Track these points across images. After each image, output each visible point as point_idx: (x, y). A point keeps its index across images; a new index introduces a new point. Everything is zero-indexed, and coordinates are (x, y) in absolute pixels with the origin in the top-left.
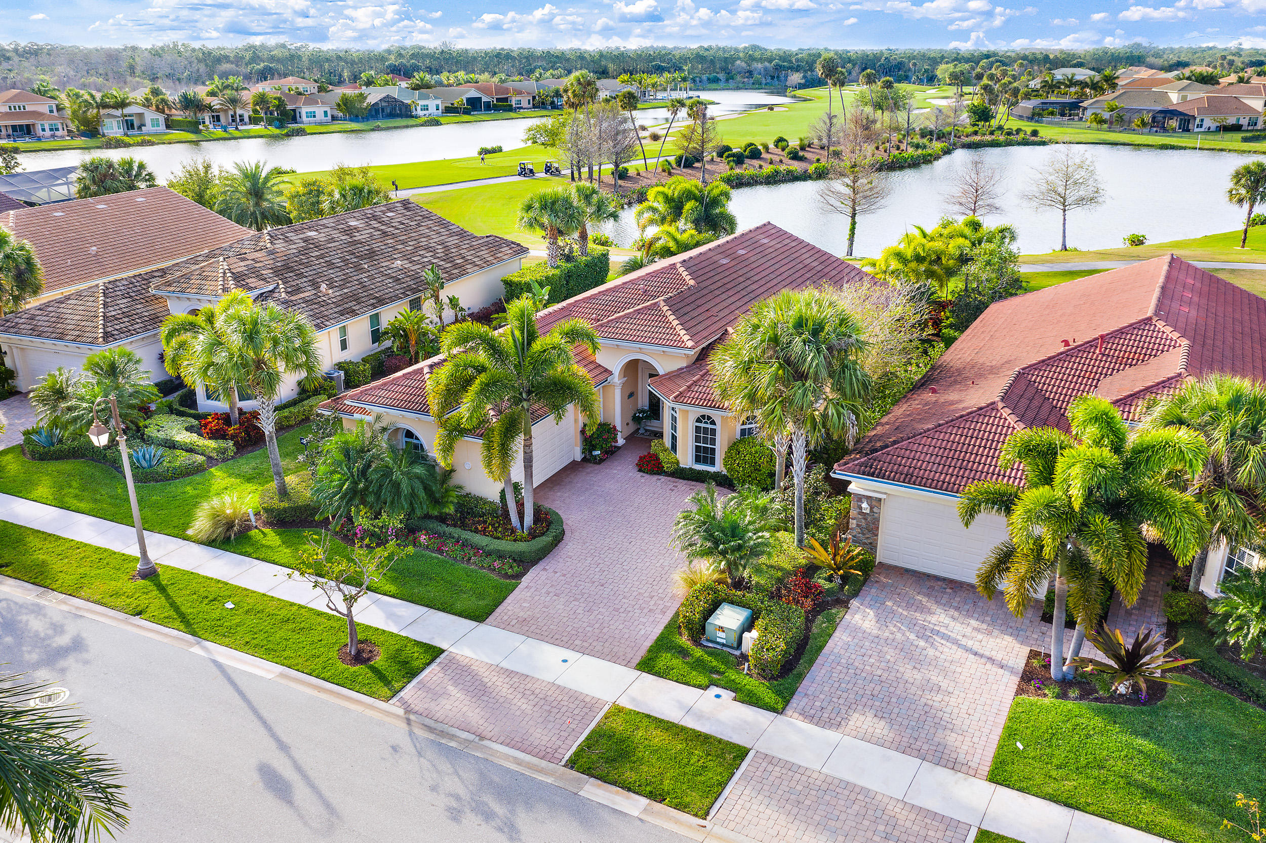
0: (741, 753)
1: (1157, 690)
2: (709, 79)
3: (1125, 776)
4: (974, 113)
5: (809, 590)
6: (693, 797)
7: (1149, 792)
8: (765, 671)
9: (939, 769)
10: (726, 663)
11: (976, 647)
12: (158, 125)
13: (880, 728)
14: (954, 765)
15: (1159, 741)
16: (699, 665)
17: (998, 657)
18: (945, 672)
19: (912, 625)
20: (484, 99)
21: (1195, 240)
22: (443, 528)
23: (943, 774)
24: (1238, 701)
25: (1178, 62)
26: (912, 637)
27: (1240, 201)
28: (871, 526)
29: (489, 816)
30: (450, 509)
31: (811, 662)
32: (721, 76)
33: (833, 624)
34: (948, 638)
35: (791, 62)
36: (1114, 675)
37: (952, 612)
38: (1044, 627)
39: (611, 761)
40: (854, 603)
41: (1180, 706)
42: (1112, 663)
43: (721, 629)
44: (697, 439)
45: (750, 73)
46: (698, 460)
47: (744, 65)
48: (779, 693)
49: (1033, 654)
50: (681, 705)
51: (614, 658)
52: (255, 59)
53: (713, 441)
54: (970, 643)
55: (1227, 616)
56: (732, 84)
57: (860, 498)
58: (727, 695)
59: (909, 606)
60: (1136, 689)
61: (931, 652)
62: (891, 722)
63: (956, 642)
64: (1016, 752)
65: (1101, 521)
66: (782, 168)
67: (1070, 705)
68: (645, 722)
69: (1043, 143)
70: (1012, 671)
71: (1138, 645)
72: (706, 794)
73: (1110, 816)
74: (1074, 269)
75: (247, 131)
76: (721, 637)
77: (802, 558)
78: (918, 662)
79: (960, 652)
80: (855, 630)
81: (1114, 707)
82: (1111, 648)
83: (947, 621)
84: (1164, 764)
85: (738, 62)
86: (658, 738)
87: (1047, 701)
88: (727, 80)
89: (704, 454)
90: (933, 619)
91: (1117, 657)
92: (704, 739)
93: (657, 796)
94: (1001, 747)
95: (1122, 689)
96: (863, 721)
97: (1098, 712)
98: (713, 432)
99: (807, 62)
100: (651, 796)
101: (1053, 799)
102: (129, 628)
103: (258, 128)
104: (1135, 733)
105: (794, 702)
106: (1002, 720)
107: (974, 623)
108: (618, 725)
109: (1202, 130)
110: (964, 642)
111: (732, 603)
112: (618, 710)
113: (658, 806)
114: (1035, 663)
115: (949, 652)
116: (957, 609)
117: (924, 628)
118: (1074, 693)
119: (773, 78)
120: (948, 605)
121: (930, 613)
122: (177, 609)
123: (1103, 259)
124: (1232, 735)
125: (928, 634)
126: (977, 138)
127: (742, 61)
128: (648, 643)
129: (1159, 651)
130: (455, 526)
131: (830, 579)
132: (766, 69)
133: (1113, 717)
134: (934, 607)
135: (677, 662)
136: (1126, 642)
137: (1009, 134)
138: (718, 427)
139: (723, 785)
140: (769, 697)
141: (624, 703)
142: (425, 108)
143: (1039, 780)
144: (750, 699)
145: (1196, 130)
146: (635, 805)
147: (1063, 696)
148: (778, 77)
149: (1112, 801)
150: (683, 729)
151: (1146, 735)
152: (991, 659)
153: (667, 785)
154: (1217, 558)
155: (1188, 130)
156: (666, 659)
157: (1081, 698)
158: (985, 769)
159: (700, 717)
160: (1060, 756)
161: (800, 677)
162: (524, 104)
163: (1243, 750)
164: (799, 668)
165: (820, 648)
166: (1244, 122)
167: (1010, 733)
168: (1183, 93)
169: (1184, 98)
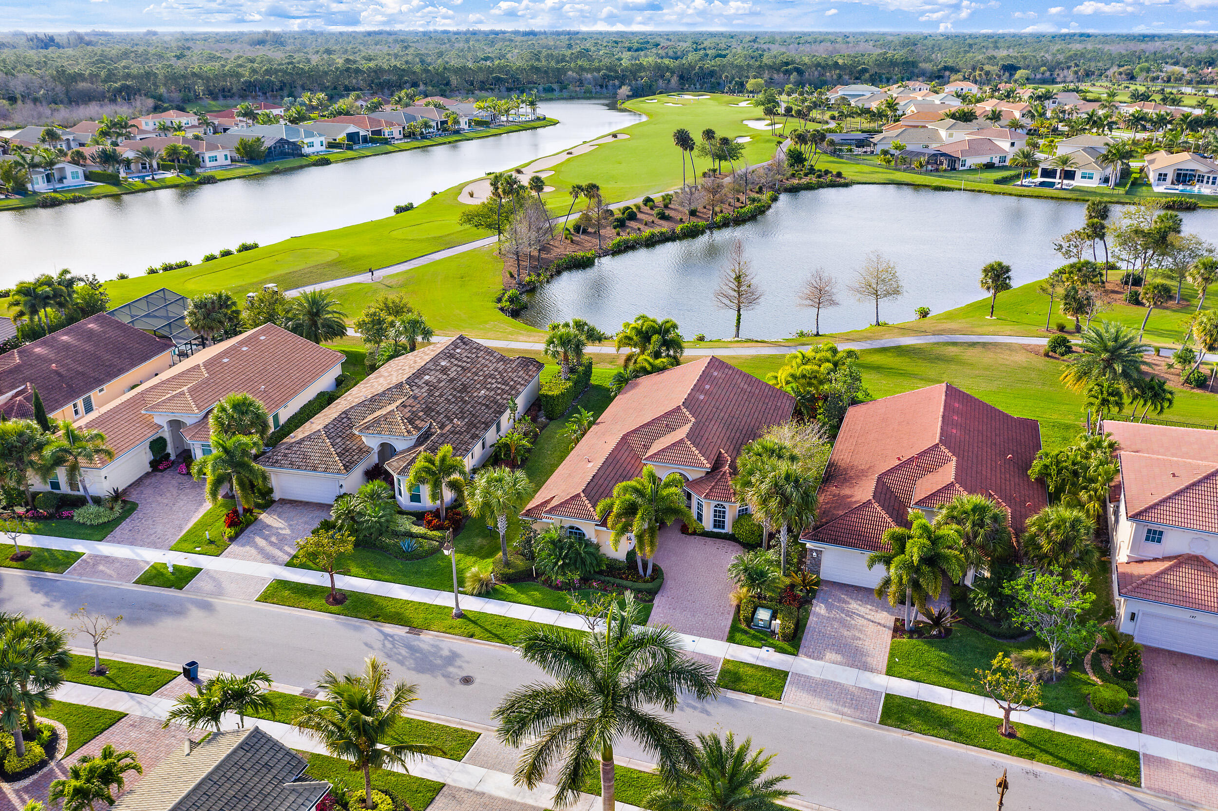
0: (786, 674)
1: (948, 631)
2: (544, 89)
3: (938, 668)
4: (791, 157)
5: (795, 597)
6: (773, 693)
7: (947, 673)
8: (786, 638)
9: (866, 672)
10: (766, 635)
11: (872, 619)
12: (78, 177)
13: (839, 658)
14: (872, 670)
15: (950, 653)
16: (754, 637)
17: (882, 622)
18: (861, 631)
19: (843, 610)
20: (362, 133)
21: (961, 309)
22: (603, 578)
23: (868, 674)
24: (980, 633)
25: (945, 66)
26: (844, 616)
27: (988, 288)
28: (817, 563)
29: (695, 708)
30: (604, 568)
31: (803, 632)
32: (555, 86)
33: (808, 613)
34: (860, 616)
35: (617, 72)
36: (931, 627)
37: (859, 602)
38: (900, 606)
39: (734, 682)
40: (814, 602)
41: (957, 637)
42: (930, 621)
43: (762, 620)
44: (715, 516)
45: (581, 82)
46: (715, 526)
47: (574, 75)
48: (793, 647)
49: (897, 620)
50: (753, 656)
51: (715, 637)
52: (111, 76)
53: (724, 517)
54: (869, 617)
55: (975, 598)
56: (565, 94)
57: (812, 550)
58: (771, 650)
59: (839, 601)
60: (940, 632)
61: (853, 622)
62: (843, 655)
63: (863, 617)
64: (896, 663)
65: (925, 568)
66: (656, 230)
67: (914, 641)
68: (741, 665)
69: (846, 185)
70: (889, 628)
71: (940, 614)
72: (778, 691)
73: (933, 684)
74: (886, 345)
75: (163, 180)
76: (761, 623)
77: (788, 581)
78: (849, 627)
79: (865, 622)
80: (818, 615)
81: (932, 640)
82: (929, 615)
83: (857, 607)
84: (952, 662)
85: (570, 73)
86: (750, 671)
87: (905, 640)
88: (561, 91)
89: (719, 524)
90: (851, 606)
91: (932, 619)
92: (769, 670)
93: (758, 694)
94: (889, 661)
95: (935, 633)
96: (830, 655)
97: (926, 643)
98: (724, 512)
99: (630, 71)
100: (755, 694)
101: (912, 679)
102: (471, 644)
103: (170, 176)
104: (941, 650)
105: (801, 650)
106: (888, 650)
107: (869, 607)
108: (730, 667)
109: (965, 168)
110: (866, 616)
111: (762, 607)
112: (727, 662)
113: (760, 698)
114: (898, 624)
115: (861, 621)
116: (861, 601)
117: (848, 611)
118: (915, 636)
119: (601, 86)
120: (856, 599)
121: (849, 603)
122: (490, 632)
123: (904, 335)
124: (978, 648)
125: (851, 614)
126: (795, 181)
127: (573, 72)
128: (728, 630)
129: (949, 616)
130: (608, 576)
131: (801, 591)
132: (595, 79)
133: (931, 644)
134: (851, 601)
135: (744, 637)
136: (935, 611)
137: (819, 176)
138: (727, 510)
139: (783, 687)
140: (790, 649)
141: (728, 657)
142: (311, 145)
143: (905, 673)
144: (782, 651)
145: (961, 168)
146: (751, 698)
147: (911, 637)
148: (606, 86)
149: (933, 678)
150: (759, 666)
151: (945, 651)
152: (879, 624)
153: (761, 689)
154: (971, 573)
155: (955, 169)
156: (738, 636)
157: (918, 638)
158: (884, 671)
159: (763, 660)
160: (912, 663)
161: (800, 639)
162: (396, 135)
163: (982, 653)
164: (799, 635)
165: (805, 625)
166: (996, 161)
167: (892, 655)
168: (950, 131)
169: (951, 135)
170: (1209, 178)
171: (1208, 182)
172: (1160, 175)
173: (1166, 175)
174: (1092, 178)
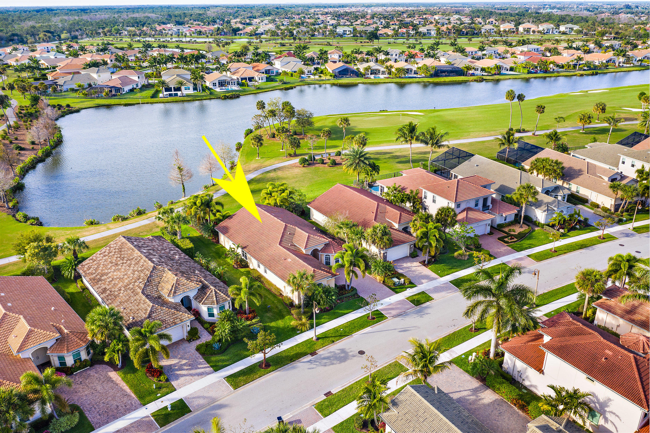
66: (31, 157)
69: (78, 111)
109: (126, 92)
168: (98, 74)
169: (99, 76)
170: (232, 82)
171: (232, 84)
172: (213, 84)
173: (215, 83)
174: (189, 89)
